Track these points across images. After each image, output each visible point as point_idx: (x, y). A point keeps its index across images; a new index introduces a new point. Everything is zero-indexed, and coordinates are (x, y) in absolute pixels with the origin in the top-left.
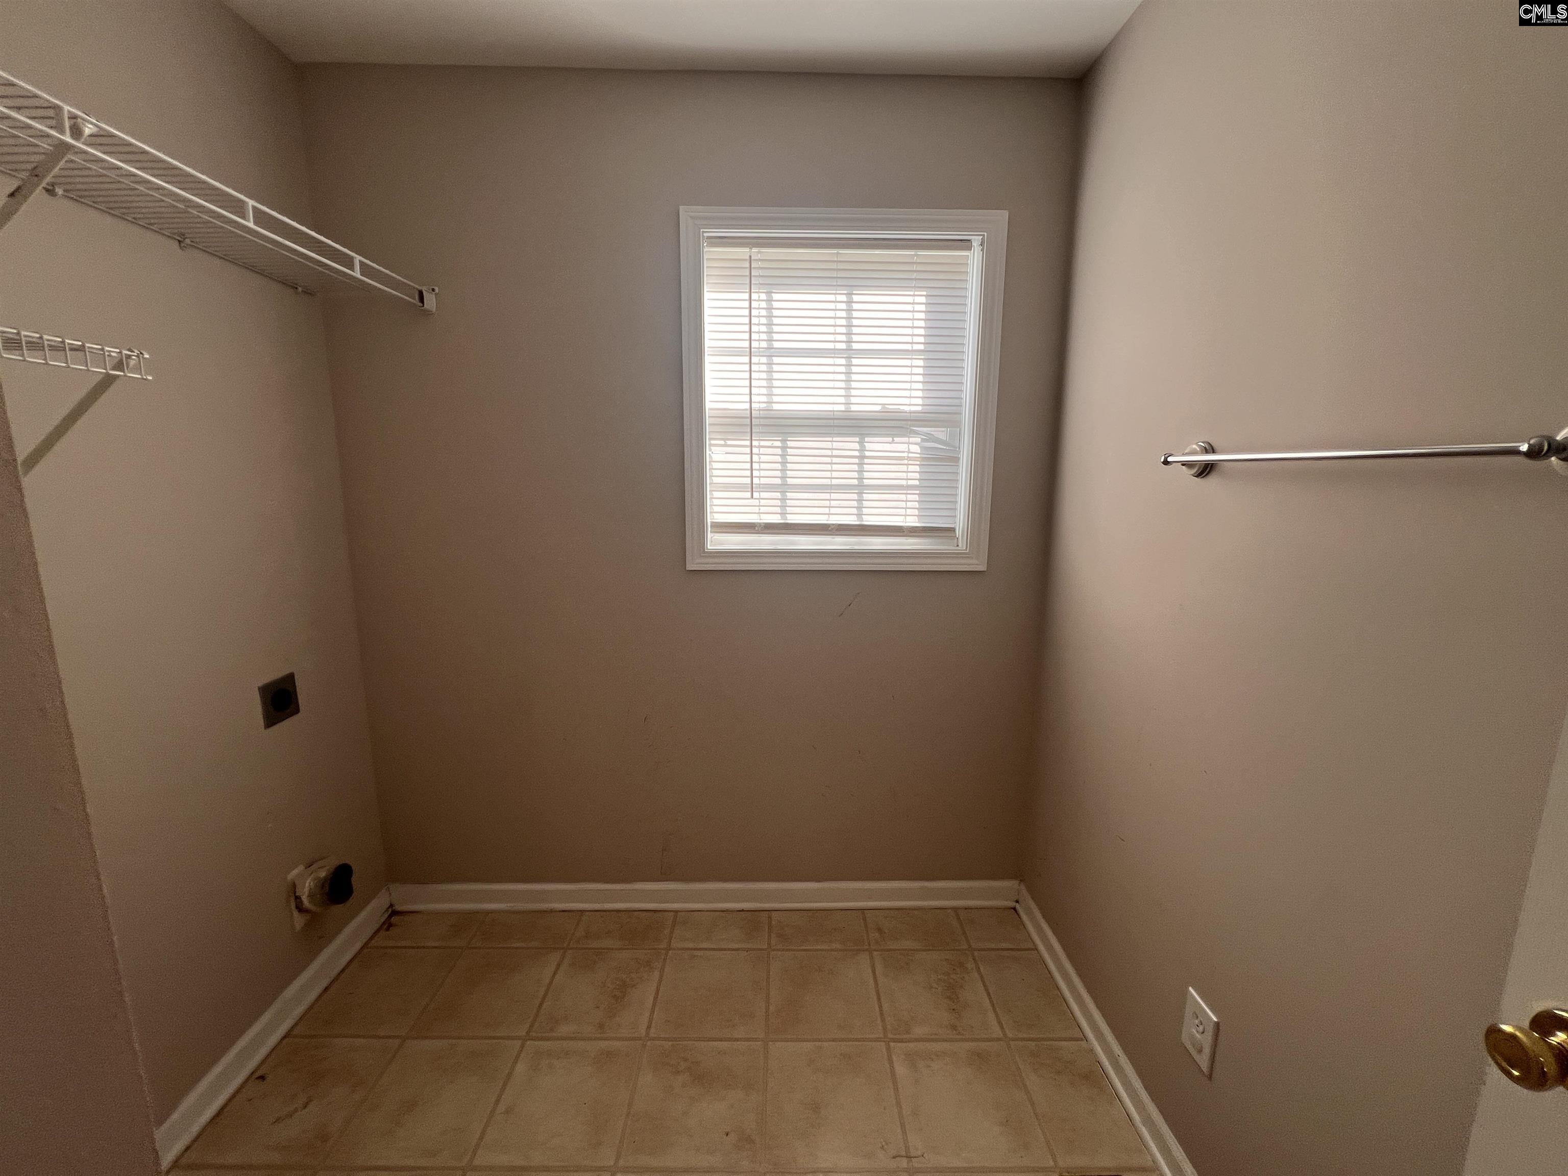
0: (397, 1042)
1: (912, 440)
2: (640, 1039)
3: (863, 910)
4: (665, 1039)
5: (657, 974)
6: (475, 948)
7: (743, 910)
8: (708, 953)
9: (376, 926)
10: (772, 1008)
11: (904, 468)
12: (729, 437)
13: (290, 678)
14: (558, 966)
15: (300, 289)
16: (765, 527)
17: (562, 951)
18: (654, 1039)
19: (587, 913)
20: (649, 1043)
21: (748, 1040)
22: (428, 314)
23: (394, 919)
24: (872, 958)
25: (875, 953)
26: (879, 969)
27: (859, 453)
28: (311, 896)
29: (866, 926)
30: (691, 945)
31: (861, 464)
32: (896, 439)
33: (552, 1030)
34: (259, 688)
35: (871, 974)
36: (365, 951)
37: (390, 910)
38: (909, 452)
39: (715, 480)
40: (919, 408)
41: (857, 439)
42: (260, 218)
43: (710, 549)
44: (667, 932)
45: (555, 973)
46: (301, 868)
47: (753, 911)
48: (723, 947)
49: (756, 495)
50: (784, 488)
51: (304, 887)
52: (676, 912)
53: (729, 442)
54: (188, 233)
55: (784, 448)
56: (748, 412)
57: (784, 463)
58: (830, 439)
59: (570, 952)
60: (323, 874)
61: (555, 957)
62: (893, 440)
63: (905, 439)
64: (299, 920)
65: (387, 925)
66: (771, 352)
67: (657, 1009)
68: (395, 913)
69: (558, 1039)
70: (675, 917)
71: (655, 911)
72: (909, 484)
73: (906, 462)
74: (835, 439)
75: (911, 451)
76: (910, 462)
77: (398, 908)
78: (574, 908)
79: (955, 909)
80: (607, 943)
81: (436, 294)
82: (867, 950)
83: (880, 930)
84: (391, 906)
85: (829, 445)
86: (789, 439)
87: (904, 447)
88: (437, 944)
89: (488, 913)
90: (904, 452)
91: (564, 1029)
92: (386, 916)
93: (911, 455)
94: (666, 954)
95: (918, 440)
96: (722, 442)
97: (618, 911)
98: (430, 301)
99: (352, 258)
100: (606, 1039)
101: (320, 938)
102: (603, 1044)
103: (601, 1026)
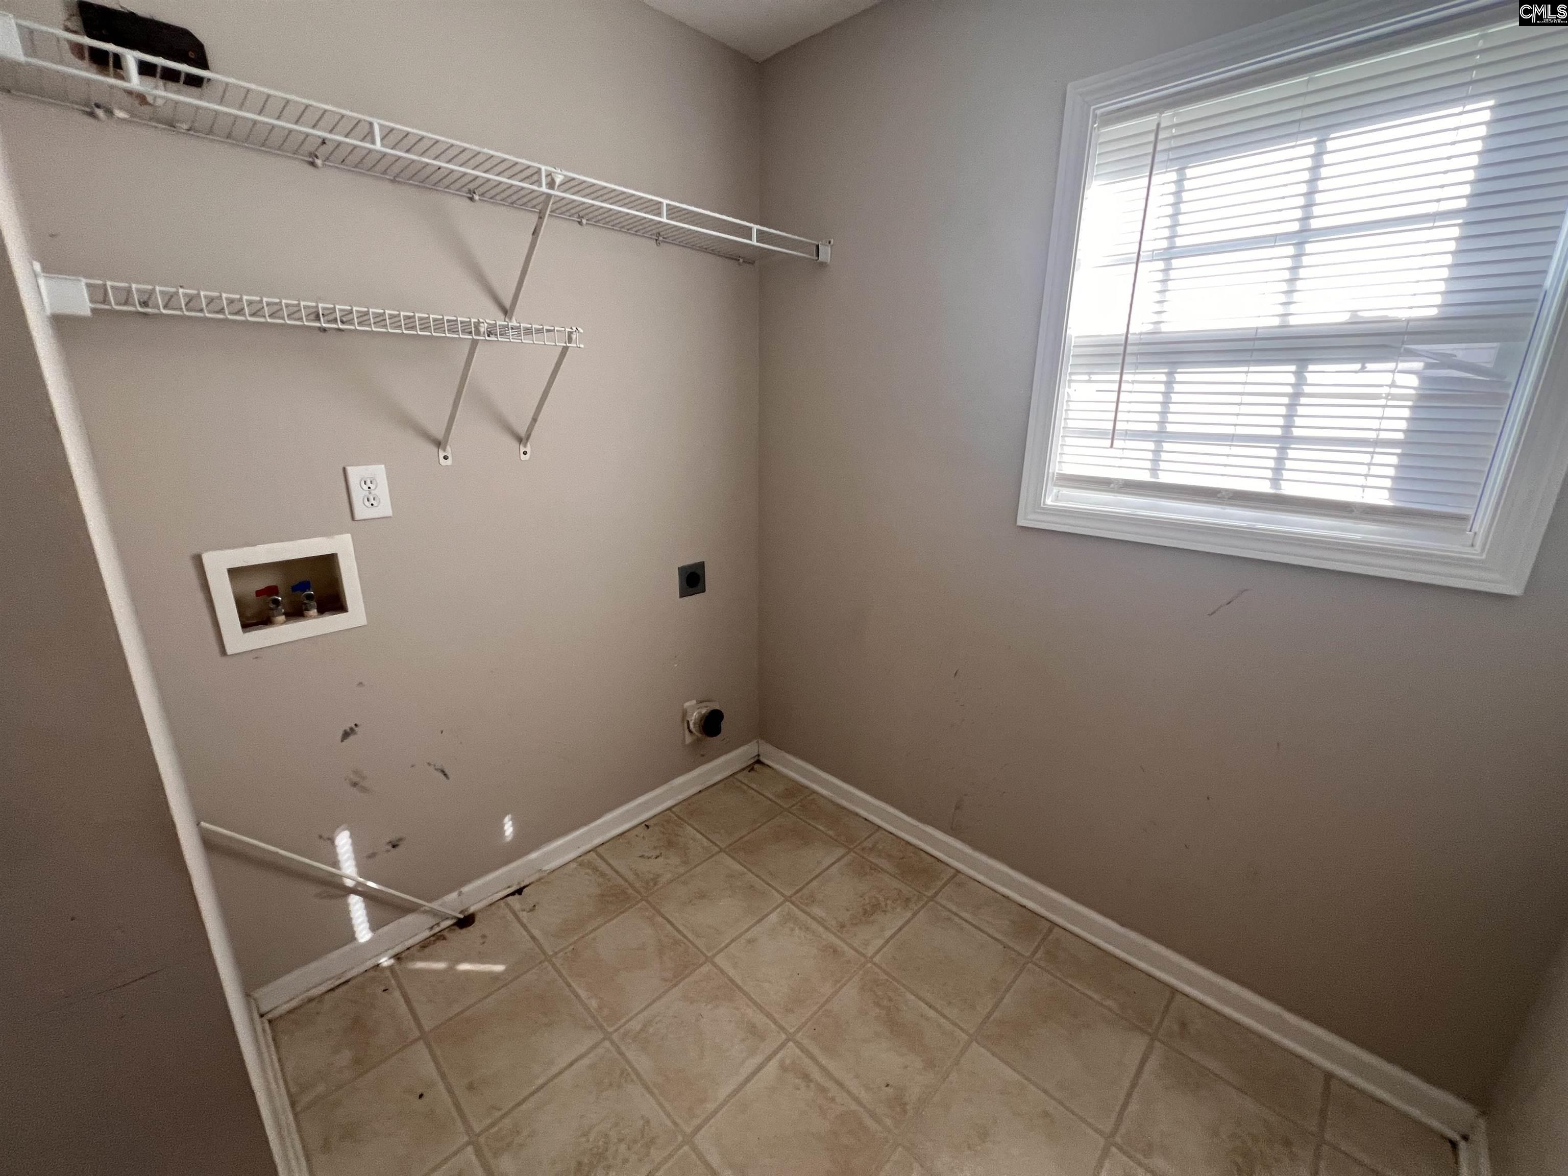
0: (717, 849)
1: (1402, 366)
2: (864, 955)
3: (1174, 991)
4: (884, 971)
5: (909, 914)
6: (792, 813)
7: (1025, 907)
8: (965, 924)
9: (743, 766)
10: (997, 1014)
11: (1378, 412)
12: (1095, 371)
13: (701, 565)
14: (839, 860)
15: (741, 260)
16: (1123, 485)
17: (847, 850)
18: (875, 964)
19: (884, 832)
20: (869, 965)
21: (955, 1024)
22: (823, 265)
23: (757, 766)
24: (1150, 1049)
25: (1157, 1044)
26: (1153, 1064)
27: (1293, 388)
28: (694, 724)
29: (1167, 1007)
30: (954, 909)
31: (1292, 406)
32: (1370, 366)
33: (807, 905)
34: (679, 568)
35: (1137, 1062)
36: (731, 779)
37: (757, 758)
38: (1393, 385)
39: (1071, 424)
40: (1433, 312)
41: (1293, 368)
42: (673, 212)
43: (1050, 505)
44: (940, 883)
45: (833, 864)
46: (694, 702)
47: (1036, 914)
48: (982, 927)
49: (1117, 443)
50: (1160, 436)
51: (692, 715)
52: (958, 872)
53: (1094, 377)
54: (663, 231)
55: (1169, 383)
56: (1124, 337)
57: (1166, 403)
58: (1245, 369)
59: (852, 854)
60: (704, 711)
61: (841, 851)
62: (1363, 367)
63: (1391, 366)
64: (689, 739)
65: (751, 768)
66: (1169, 254)
67: (892, 941)
68: (759, 762)
69: (809, 914)
70: (954, 876)
71: (939, 860)
72: (1380, 437)
73: (1382, 402)
74: (1252, 369)
75: (1398, 383)
76: (1390, 403)
77: (762, 759)
78: (876, 822)
79: (1329, 1076)
80: (883, 863)
81: (832, 246)
82: (1149, 1034)
83: (1183, 1025)
84: (759, 755)
85: (1241, 378)
86: (1179, 370)
87: (1387, 378)
88: (771, 797)
89: (814, 792)
90: (1381, 386)
91: (817, 911)
92: (753, 761)
93: (1394, 391)
94: (926, 903)
95: (1418, 365)
96: (1086, 377)
97: (908, 843)
98: (826, 254)
99: (750, 229)
100: (839, 937)
101: (703, 756)
102: (833, 939)
103: (842, 926)
